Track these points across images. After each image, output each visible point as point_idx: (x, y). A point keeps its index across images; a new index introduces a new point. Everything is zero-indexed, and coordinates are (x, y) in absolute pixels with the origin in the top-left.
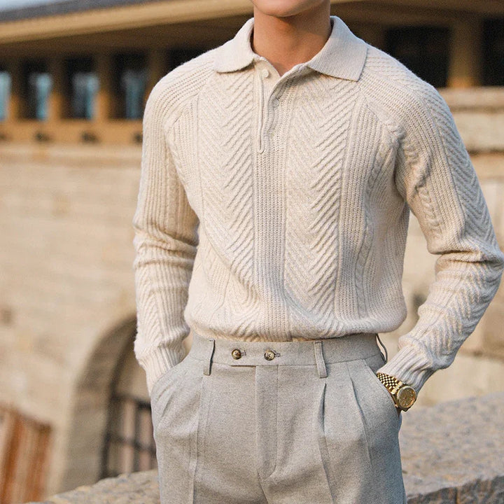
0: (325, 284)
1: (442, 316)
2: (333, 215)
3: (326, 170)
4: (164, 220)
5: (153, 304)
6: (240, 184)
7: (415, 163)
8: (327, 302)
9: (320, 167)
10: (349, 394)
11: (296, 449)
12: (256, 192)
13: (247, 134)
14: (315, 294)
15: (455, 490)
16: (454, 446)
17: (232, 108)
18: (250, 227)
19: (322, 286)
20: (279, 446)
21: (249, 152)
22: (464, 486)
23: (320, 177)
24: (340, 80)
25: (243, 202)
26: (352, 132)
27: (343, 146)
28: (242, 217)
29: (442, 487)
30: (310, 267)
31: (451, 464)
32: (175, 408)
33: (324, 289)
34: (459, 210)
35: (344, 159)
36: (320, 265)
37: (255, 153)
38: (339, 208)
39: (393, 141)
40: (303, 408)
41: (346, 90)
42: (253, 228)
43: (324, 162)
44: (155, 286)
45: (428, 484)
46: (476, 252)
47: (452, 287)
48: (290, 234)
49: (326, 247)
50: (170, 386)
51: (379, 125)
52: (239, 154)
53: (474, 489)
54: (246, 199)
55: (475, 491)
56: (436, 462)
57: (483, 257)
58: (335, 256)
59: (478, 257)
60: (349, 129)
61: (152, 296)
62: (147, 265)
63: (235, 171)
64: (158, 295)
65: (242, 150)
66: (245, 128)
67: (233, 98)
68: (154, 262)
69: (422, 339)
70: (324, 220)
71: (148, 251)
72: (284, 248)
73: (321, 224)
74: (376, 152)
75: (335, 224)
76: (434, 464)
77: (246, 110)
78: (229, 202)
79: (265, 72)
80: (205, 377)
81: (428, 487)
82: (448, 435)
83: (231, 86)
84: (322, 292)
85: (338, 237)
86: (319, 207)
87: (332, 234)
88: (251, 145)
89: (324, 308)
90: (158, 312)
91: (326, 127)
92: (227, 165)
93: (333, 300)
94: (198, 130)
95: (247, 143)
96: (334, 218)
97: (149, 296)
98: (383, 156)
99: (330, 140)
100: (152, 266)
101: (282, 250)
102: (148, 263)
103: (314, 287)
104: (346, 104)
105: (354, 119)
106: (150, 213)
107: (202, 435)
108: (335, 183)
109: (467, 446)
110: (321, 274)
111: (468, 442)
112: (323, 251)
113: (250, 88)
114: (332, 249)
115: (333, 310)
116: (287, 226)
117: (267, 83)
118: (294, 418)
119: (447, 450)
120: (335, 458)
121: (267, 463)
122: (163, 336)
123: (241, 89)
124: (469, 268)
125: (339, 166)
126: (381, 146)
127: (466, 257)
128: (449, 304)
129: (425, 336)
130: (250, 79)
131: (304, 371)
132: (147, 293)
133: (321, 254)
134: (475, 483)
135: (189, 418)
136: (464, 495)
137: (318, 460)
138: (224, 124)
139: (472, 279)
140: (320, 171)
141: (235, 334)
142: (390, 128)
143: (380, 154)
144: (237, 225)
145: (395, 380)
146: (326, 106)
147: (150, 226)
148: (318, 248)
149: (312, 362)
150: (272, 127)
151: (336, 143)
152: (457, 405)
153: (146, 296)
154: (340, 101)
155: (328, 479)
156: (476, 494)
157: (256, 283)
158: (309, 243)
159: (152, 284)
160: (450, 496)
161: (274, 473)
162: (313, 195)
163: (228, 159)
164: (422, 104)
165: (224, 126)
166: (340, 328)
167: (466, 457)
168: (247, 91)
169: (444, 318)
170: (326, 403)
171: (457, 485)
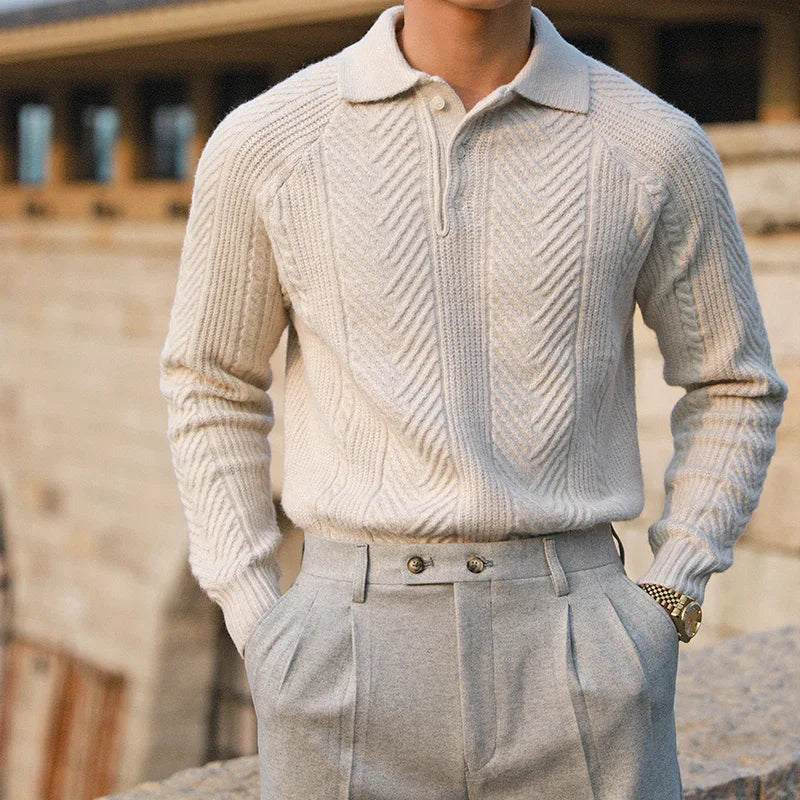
0: (556, 447)
1: (720, 486)
2: (567, 333)
3: (557, 260)
4: (235, 352)
5: (223, 492)
6: (413, 289)
7: (678, 243)
8: (557, 476)
9: (547, 255)
10: (610, 620)
11: (528, 717)
12: (439, 301)
13: (417, 205)
14: (541, 464)
15: (758, 781)
16: (757, 709)
17: (384, 162)
18: (433, 359)
19: (553, 449)
20: (500, 714)
21: (423, 236)
22: (773, 775)
23: (547, 272)
24: (560, 113)
25: (420, 317)
26: (593, 197)
27: (581, 220)
28: (418, 343)
29: (734, 777)
30: (533, 420)
31: (750, 737)
32: (306, 667)
33: (555, 454)
34: (736, 316)
35: (584, 242)
36: (548, 416)
37: (434, 237)
38: (576, 322)
39: (654, 210)
40: (536, 647)
41: (572, 127)
42: (439, 360)
43: (553, 248)
44: (222, 462)
45: (712, 772)
46: (761, 381)
47: (728, 439)
48: (496, 368)
49: (556, 386)
50: (285, 629)
51: (631, 186)
52: (407, 238)
53: (787, 779)
54: (424, 312)
55: (790, 782)
56: (726, 735)
57: (771, 388)
58: (571, 399)
59: (763, 389)
60: (587, 192)
61: (219, 481)
62: (203, 429)
63: (402, 266)
64: (228, 478)
65: (411, 232)
66: (411, 195)
67: (384, 146)
68: (215, 423)
69: (699, 523)
70: (554, 341)
71: (201, 404)
72: (489, 390)
73: (549, 348)
74: (630, 227)
75: (569, 349)
76: (724, 738)
77: (410, 165)
78: (394, 320)
79: (438, 101)
80: (354, 606)
81: (712, 776)
82: (746, 690)
83: (377, 126)
84: (551, 459)
85: (574, 369)
86: (546, 321)
87: (566, 365)
88: (425, 223)
89: (554, 484)
90: (233, 507)
91: (550, 190)
92: (388, 258)
93: (566, 470)
94: (327, 200)
95: (420, 219)
96: (567, 338)
97: (214, 480)
98: (639, 234)
99: (560, 210)
100: (211, 430)
101: (486, 395)
102: (203, 425)
103: (541, 452)
104: (575, 152)
105: (593, 176)
106: (209, 342)
107: (364, 708)
108: (572, 281)
109: (776, 709)
110: (550, 431)
111: (780, 701)
112: (553, 392)
113: (412, 129)
114: (566, 389)
115: (566, 488)
116: (491, 354)
117: (442, 119)
118: (522, 665)
119: (746, 714)
120: (599, 725)
121: (480, 745)
122: (251, 546)
123: (396, 130)
124: (747, 406)
125: (577, 253)
126: (636, 219)
127: (743, 390)
128: (728, 466)
129: (701, 519)
130: (410, 113)
131: (533, 586)
132: (209, 474)
133: (548, 398)
134: (789, 768)
135: (333, 681)
136: (772, 790)
137: (574, 732)
138: (374, 190)
139: (754, 424)
140: (546, 262)
141: (416, 534)
142: (650, 188)
143: (636, 231)
144: (410, 355)
145: (674, 593)
146: (543, 154)
147: (207, 363)
148: (543, 389)
149: (543, 572)
150: (459, 193)
151: (569, 216)
152: (763, 640)
153: (208, 482)
154: (564, 148)
155: (588, 762)
156: (792, 788)
157: (454, 451)
158: (528, 380)
159: (215, 459)
160: (748, 790)
161: (493, 760)
162: (536, 303)
163: (389, 248)
164: (692, 148)
165: (376, 193)
166: (589, 515)
167: (776, 727)
168: (406, 134)
169: (724, 489)
170: (576, 636)
171: (759, 774)
